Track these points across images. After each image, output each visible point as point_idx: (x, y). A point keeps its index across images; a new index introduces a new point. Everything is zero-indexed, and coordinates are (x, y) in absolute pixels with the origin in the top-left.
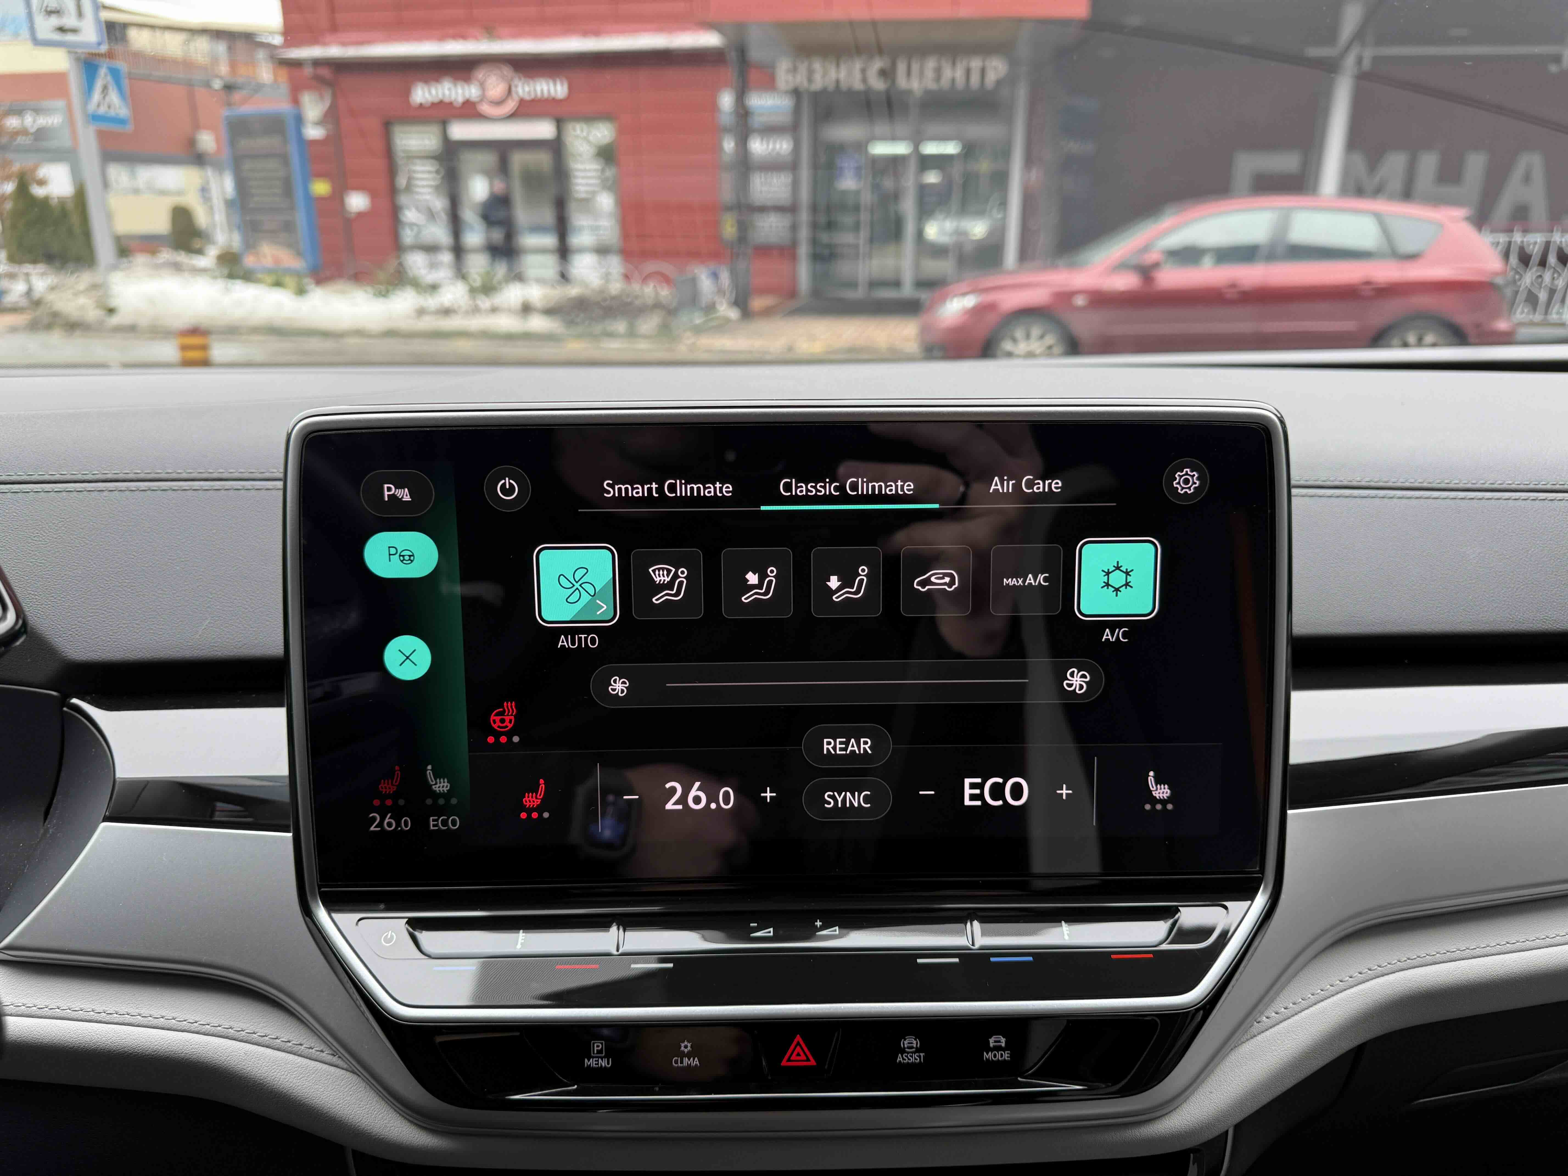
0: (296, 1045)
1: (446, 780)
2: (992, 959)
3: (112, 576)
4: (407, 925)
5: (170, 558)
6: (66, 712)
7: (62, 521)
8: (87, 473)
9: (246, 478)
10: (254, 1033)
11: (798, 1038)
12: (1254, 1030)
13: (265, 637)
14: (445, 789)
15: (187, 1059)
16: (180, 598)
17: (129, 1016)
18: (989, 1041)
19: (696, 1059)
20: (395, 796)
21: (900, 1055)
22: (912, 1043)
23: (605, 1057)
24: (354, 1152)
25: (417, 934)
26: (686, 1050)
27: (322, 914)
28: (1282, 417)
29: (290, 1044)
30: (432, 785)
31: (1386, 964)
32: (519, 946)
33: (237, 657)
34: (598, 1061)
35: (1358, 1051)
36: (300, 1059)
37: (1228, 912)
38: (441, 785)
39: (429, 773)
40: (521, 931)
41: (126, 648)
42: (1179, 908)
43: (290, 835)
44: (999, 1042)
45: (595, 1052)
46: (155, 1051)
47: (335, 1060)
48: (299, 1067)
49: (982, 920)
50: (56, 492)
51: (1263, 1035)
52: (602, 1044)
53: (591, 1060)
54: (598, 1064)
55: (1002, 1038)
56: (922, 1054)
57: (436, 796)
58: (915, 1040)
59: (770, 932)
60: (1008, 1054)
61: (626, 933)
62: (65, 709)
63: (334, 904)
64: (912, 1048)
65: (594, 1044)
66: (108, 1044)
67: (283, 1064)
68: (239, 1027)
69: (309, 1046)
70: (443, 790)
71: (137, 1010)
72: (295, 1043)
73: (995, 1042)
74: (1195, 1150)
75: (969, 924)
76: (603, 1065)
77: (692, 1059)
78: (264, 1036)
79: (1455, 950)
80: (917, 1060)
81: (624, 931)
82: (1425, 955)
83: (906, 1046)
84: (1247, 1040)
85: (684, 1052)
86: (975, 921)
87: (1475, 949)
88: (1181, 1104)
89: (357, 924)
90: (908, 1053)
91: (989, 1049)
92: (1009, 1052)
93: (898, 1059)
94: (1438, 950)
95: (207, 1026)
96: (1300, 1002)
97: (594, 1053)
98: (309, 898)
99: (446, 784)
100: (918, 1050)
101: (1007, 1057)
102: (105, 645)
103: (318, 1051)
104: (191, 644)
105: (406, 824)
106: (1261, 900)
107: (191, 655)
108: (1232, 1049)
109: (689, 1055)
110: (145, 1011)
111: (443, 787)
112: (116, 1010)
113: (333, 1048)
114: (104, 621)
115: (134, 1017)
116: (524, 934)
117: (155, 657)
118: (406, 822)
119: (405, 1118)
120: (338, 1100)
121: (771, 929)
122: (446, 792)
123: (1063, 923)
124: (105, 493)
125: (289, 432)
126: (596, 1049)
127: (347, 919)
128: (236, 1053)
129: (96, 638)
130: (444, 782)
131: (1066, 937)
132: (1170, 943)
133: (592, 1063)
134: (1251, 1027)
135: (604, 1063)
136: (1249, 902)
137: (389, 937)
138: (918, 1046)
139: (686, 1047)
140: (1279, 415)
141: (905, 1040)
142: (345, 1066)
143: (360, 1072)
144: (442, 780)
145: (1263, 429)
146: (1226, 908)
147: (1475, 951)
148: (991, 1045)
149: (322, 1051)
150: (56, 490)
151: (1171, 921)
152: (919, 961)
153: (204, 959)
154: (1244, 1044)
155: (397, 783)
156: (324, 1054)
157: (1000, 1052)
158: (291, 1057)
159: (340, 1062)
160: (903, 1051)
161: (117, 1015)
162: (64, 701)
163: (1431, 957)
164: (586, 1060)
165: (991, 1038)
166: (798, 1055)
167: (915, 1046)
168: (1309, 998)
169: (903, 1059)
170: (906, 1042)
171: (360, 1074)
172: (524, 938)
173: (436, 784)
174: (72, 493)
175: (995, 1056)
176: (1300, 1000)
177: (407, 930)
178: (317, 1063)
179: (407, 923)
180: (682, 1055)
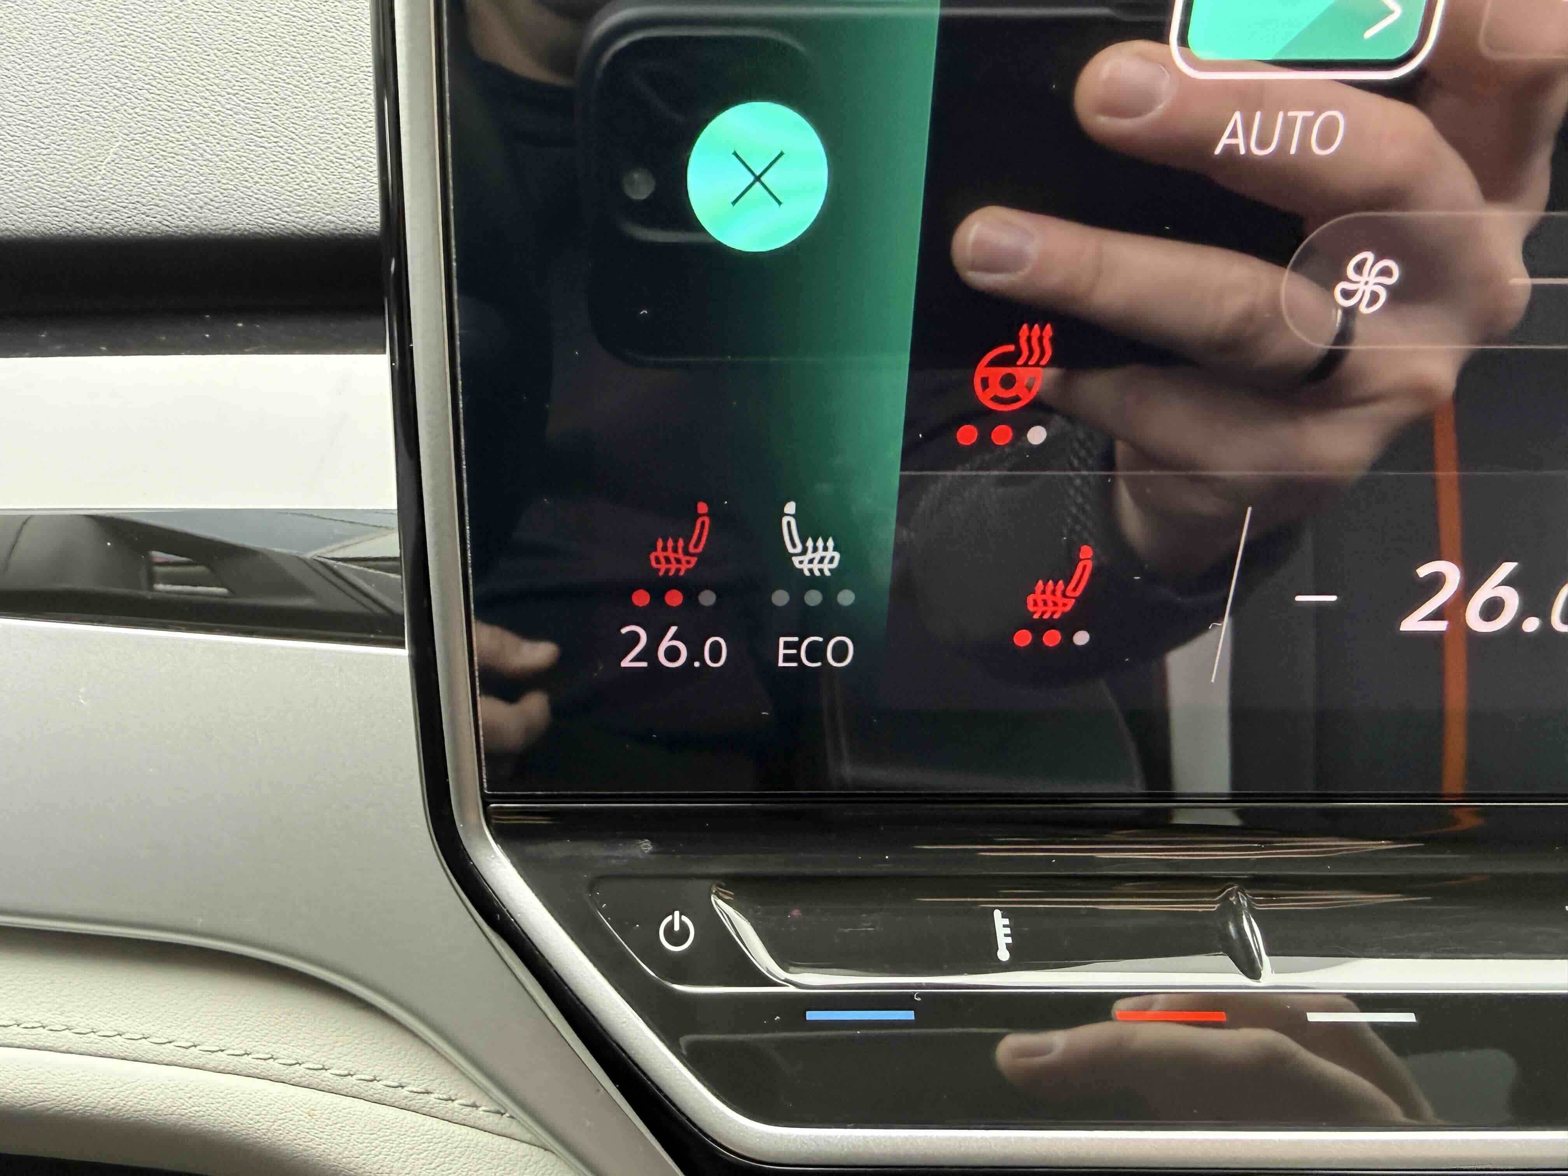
1: (831, 543)
14: (826, 567)
38: (818, 556)
39: (789, 522)
69: (445, 1097)
72: (415, 1089)
99: (830, 553)
111: (821, 560)
130: (825, 549)
144: (820, 543)
149: (474, 1106)
155: (700, 549)
173: (804, 552)
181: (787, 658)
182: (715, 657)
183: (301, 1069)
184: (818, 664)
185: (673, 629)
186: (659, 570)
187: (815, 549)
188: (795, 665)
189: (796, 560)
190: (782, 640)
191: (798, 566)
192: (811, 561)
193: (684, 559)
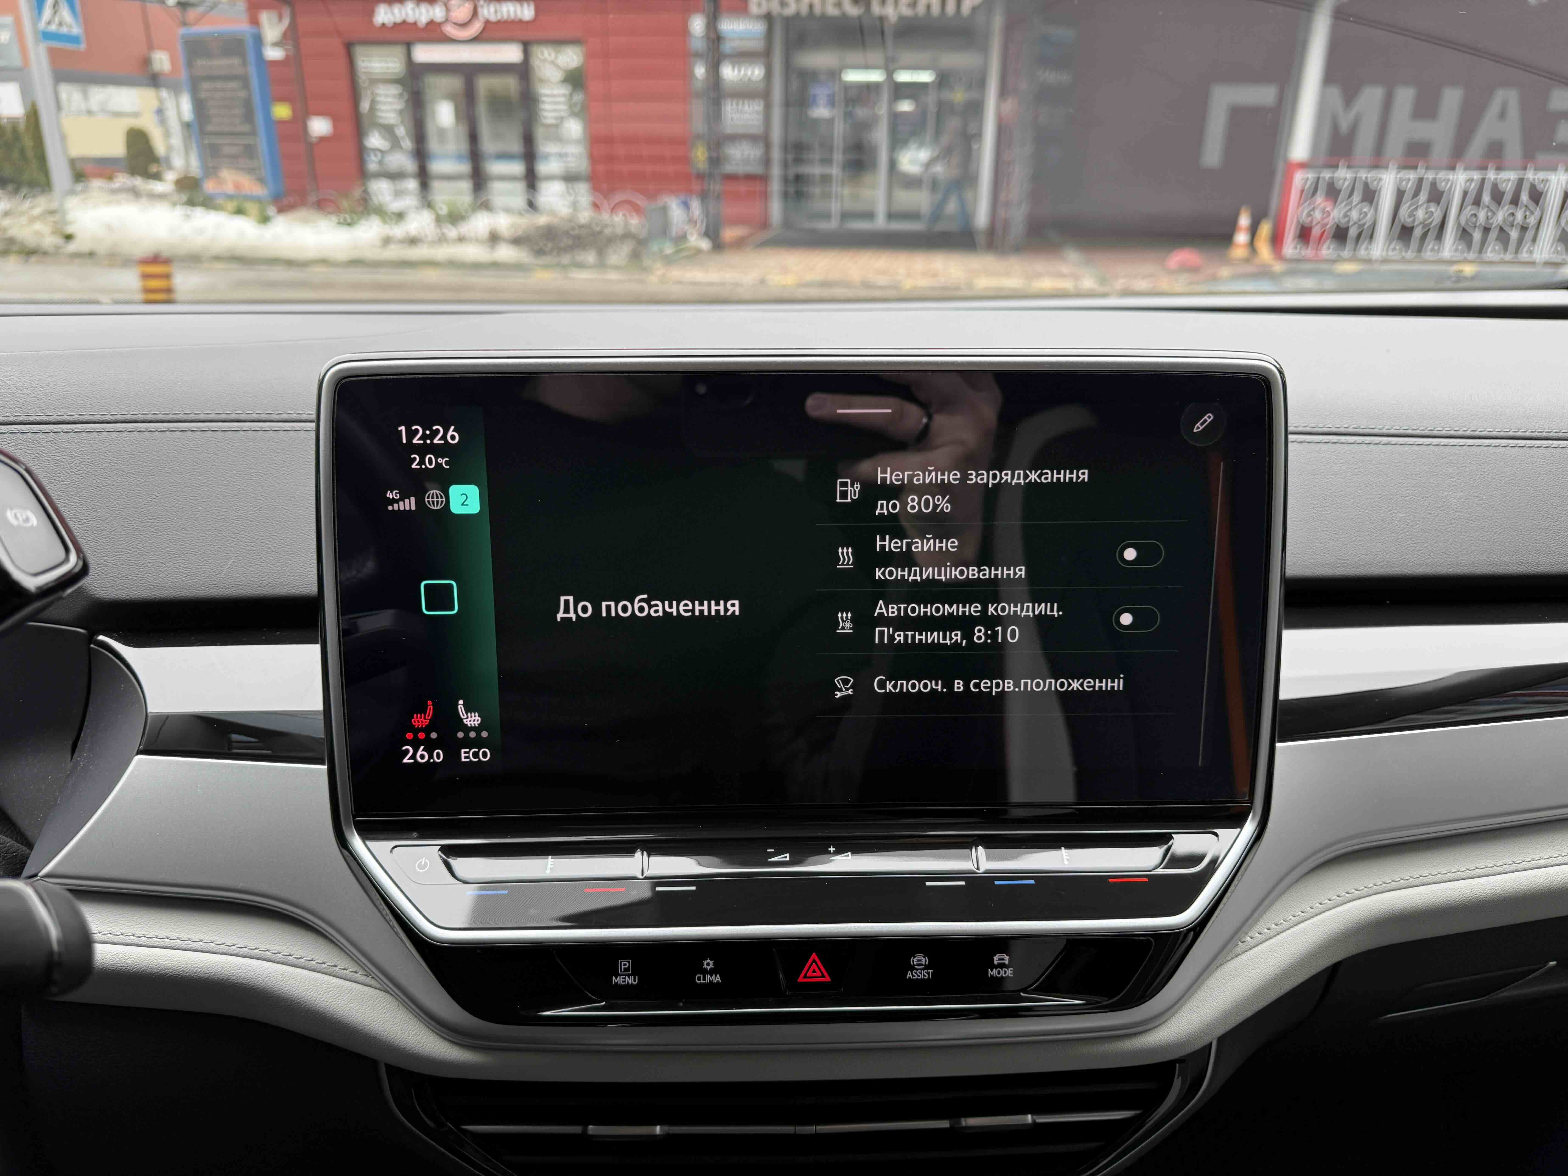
0: (332, 966)
1: (477, 714)
2: (996, 882)
3: (135, 515)
4: (440, 852)
5: (192, 498)
6: (93, 648)
7: (84, 462)
8: (106, 413)
9: (264, 419)
10: (290, 955)
11: (814, 956)
12: (1238, 949)
13: (289, 576)
14: (477, 723)
15: (226, 980)
16: (203, 537)
17: (168, 940)
18: (993, 959)
19: (718, 975)
20: (428, 730)
21: (909, 972)
22: (921, 961)
23: (631, 975)
24: (388, 1067)
25: (451, 861)
26: (708, 968)
27: (357, 842)
28: (1281, 368)
29: (325, 966)
30: (463, 719)
31: (1363, 888)
32: (548, 871)
33: (261, 596)
34: (625, 978)
35: (1334, 969)
36: (335, 980)
37: (1218, 840)
40: (550, 857)
41: (152, 587)
42: (1173, 835)
43: (325, 767)
44: (1003, 959)
45: (623, 970)
46: (195, 973)
47: (368, 980)
48: (335, 987)
49: (986, 847)
50: (75, 432)
51: (1247, 953)
52: (629, 962)
53: (619, 977)
54: (625, 981)
55: (1006, 956)
56: (931, 971)
57: (467, 729)
58: (924, 957)
59: (786, 857)
60: (1011, 971)
61: (650, 858)
62: (92, 646)
63: (368, 832)
64: (921, 965)
65: (621, 962)
66: (149, 966)
67: (319, 984)
68: (275, 950)
69: (343, 968)
70: (474, 724)
71: (176, 935)
73: (1000, 959)
74: (1181, 1060)
75: (974, 850)
76: (630, 983)
77: (714, 976)
78: (300, 958)
79: (1427, 874)
80: (925, 976)
81: (649, 856)
82: (1399, 879)
83: (915, 963)
84: (1232, 958)
85: (706, 969)
86: (980, 847)
87: (1446, 873)
88: (1170, 1018)
89: (391, 851)
90: (917, 970)
91: (993, 967)
92: (1012, 969)
93: (908, 976)
94: (1411, 875)
95: (245, 949)
96: (1282, 923)
97: (621, 971)
98: (344, 827)
99: (477, 718)
100: (927, 967)
101: (1011, 974)
102: (132, 584)
103: (352, 972)
104: (216, 583)
105: (439, 756)
106: (1250, 827)
107: (217, 594)
108: (1217, 967)
109: (711, 972)
110: (184, 936)
111: (474, 721)
112: (156, 934)
113: (366, 968)
114: (130, 560)
115: (172, 941)
116: (553, 860)
117: (181, 595)
118: (438, 754)
119: (437, 1034)
120: (373, 1018)
121: (787, 855)
122: (477, 725)
123: (1063, 848)
124: (125, 434)
125: (321, 377)
126: (623, 967)
127: (382, 847)
128: (273, 974)
129: (123, 576)
131: (1066, 862)
132: (1164, 868)
133: (619, 980)
134: (1235, 947)
135: (630, 980)
136: (1239, 830)
137: (423, 863)
138: (927, 963)
139: (708, 964)
140: (1278, 366)
141: (915, 957)
142: (378, 986)
143: (393, 991)
144: (473, 714)
145: (1263, 380)
146: (1216, 835)
147: (1446, 876)
148: (996, 962)
149: (356, 972)
150: (76, 430)
151: (1165, 847)
152: (928, 884)
153: (241, 885)
154: (1229, 962)
155: (429, 718)
156: (358, 975)
157: (1003, 969)
158: (326, 977)
159: (373, 982)
160: (912, 968)
161: (157, 939)
162: (91, 638)
163: (1405, 881)
164: (614, 978)
165: (995, 956)
166: (814, 971)
167: (924, 963)
168: (1290, 919)
169: (913, 975)
170: (915, 960)
171: (393, 993)
172: (552, 863)
173: (467, 718)
174: (92, 433)
175: (999, 973)
176: (1282, 921)
177: (440, 856)
178: (350, 983)
179: (439, 850)
180: (705, 972)
181: (466, 758)
182: (438, 757)
183: (280, 955)
184: (477, 760)
185: (422, 747)
186: (415, 725)
187: (471, 717)
188: (468, 760)
189: (465, 721)
190: (463, 751)
191: (465, 723)
192: (470, 721)
193: (424, 721)
